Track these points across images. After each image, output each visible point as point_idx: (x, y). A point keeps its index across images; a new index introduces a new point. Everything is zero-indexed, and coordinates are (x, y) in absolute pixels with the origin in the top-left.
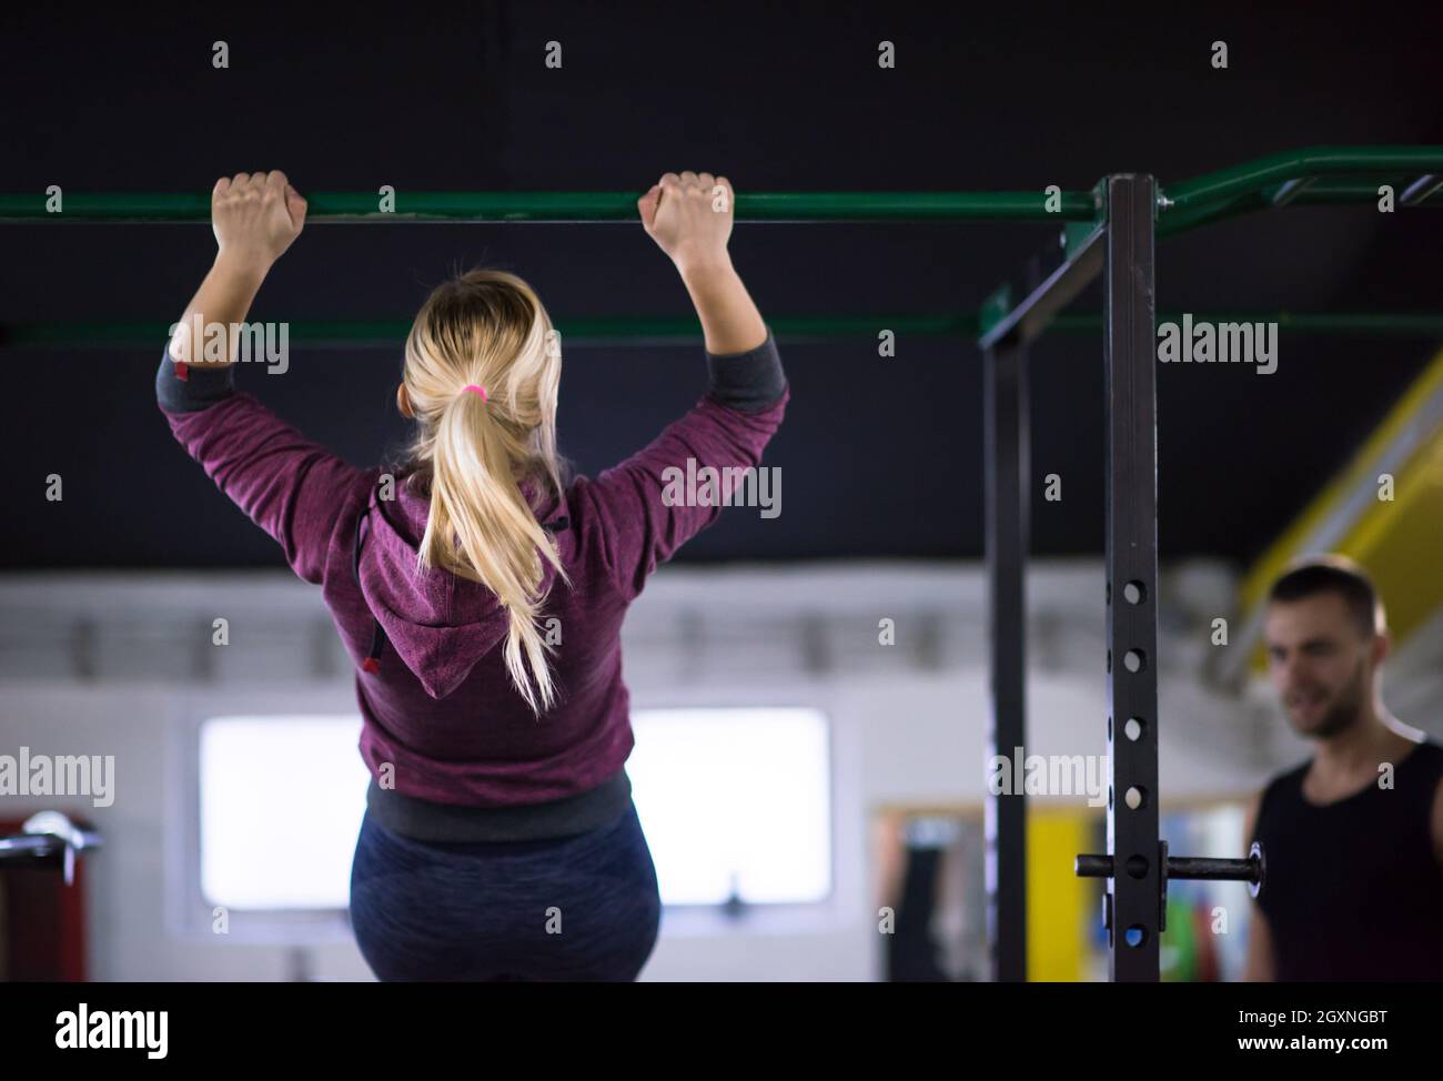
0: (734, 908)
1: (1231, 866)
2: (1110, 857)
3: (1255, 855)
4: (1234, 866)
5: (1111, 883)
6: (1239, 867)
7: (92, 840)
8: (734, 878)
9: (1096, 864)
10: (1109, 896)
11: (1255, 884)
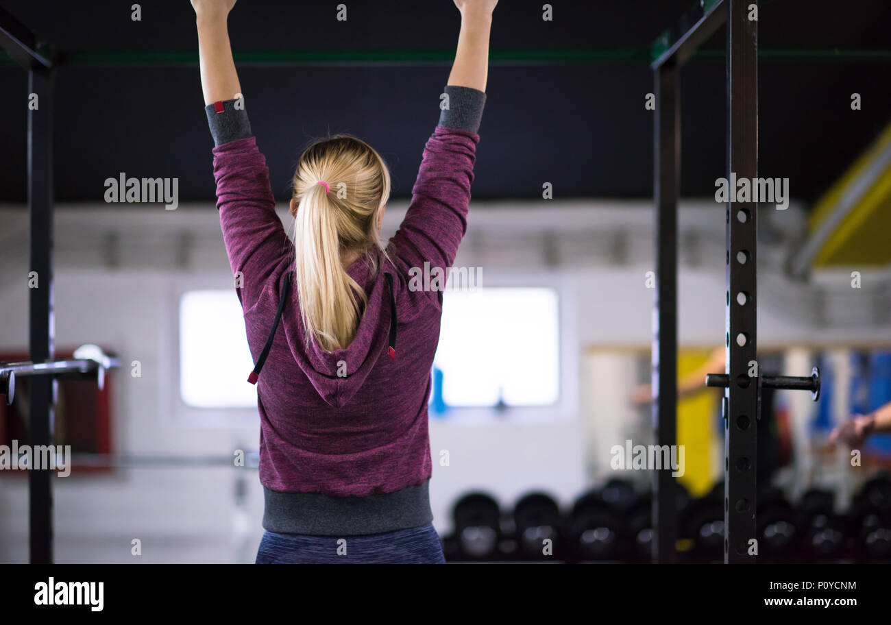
0: (501, 407)
1: (799, 381)
2: (727, 375)
3: (814, 375)
4: (802, 381)
5: (727, 391)
6: (805, 382)
7: (116, 363)
8: (501, 390)
9: (719, 379)
10: (726, 399)
11: (814, 392)
